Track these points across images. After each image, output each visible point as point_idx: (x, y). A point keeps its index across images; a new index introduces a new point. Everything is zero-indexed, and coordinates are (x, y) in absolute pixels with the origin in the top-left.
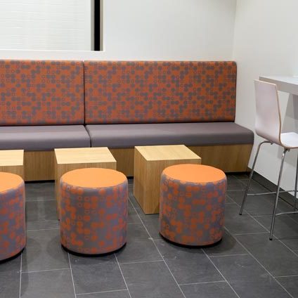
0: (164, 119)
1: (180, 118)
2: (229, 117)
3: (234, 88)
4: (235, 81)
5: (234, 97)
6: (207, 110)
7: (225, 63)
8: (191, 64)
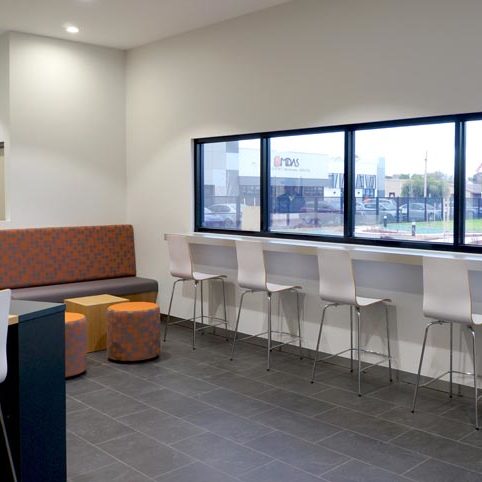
0: (74, 278)
1: (87, 277)
2: (131, 272)
3: (133, 247)
4: (133, 241)
5: (133, 254)
6: (111, 268)
7: (123, 226)
8: (94, 228)
